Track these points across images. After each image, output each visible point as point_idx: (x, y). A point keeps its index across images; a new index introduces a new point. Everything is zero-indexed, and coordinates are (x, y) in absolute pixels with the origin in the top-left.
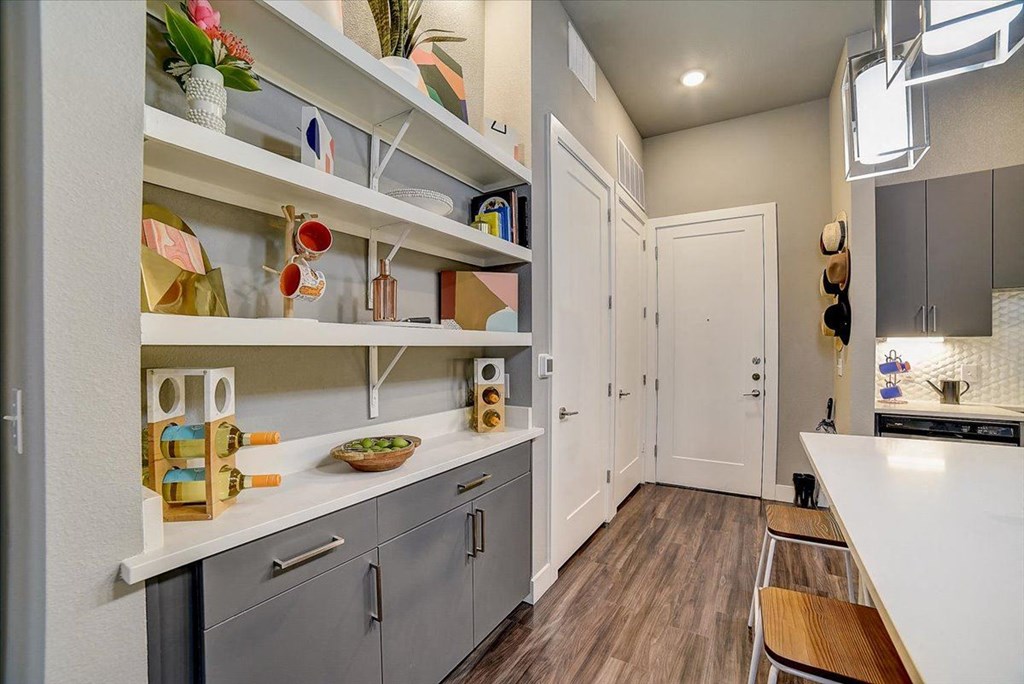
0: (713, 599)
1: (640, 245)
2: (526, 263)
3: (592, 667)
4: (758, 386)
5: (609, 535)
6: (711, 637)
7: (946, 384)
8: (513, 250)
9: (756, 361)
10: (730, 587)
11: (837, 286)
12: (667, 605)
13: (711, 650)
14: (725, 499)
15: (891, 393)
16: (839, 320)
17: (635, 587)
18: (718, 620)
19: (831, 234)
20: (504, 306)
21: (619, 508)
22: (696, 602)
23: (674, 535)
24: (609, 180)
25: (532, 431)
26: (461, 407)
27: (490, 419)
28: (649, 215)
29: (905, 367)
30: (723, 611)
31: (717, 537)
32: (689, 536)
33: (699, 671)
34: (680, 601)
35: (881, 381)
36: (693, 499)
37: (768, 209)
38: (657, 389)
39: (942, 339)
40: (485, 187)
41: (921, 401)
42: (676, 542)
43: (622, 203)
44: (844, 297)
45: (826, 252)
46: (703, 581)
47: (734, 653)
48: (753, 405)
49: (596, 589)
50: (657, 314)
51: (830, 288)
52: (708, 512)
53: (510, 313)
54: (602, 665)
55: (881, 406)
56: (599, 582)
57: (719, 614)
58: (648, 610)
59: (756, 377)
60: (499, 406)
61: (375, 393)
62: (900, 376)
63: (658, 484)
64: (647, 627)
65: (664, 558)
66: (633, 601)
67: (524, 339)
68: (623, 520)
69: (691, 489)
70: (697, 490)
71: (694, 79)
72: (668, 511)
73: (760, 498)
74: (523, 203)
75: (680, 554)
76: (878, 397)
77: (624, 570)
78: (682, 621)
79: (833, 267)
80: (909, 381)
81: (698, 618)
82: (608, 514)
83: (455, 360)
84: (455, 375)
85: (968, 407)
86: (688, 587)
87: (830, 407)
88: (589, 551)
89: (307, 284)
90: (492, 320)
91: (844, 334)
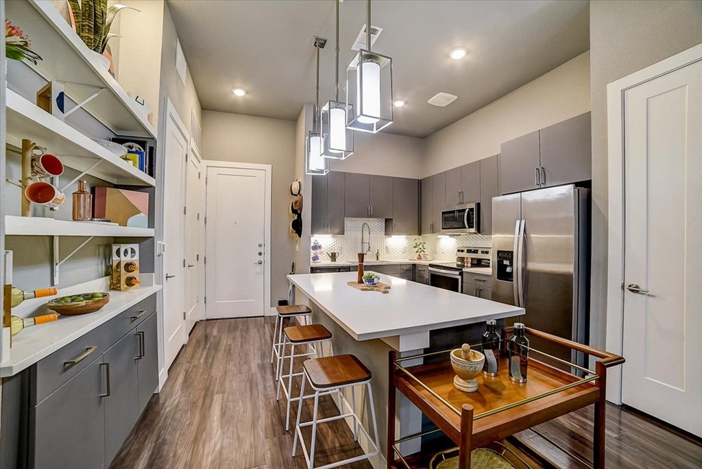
0: (254, 359)
1: (198, 174)
2: (151, 186)
3: (208, 401)
4: (261, 258)
5: (189, 350)
6: (258, 372)
7: (332, 253)
8: (144, 177)
9: (260, 246)
10: (260, 353)
11: (297, 211)
12: (234, 368)
13: (259, 376)
14: (247, 321)
15: (315, 258)
16: (297, 226)
17: (215, 366)
18: (259, 367)
19: (295, 186)
20: (140, 212)
21: (190, 335)
22: (247, 362)
23: (225, 341)
24: (188, 137)
25: (155, 288)
26: (102, 277)
27: (130, 282)
28: (203, 159)
29: (320, 247)
30: (259, 362)
31: (248, 337)
32: (234, 339)
33: (257, 384)
34: (239, 365)
35: (312, 253)
36: (230, 324)
37: (268, 167)
38: (205, 263)
39: (331, 236)
40: (119, 131)
41: (325, 261)
42: (229, 343)
43: (192, 150)
44: (299, 216)
45: (292, 194)
46: (247, 355)
47: (268, 373)
48: (259, 268)
49: (193, 374)
50: (205, 218)
51: (294, 211)
52: (240, 327)
53: (143, 217)
54: (212, 399)
55: (313, 264)
56: (194, 371)
57: (258, 364)
58: (226, 373)
59: (260, 254)
60: (136, 274)
61: (57, 268)
62: (318, 251)
63: (207, 320)
64: (228, 379)
65: (225, 351)
66: (217, 372)
67: (150, 232)
68: (194, 341)
69: (227, 319)
70: (231, 318)
71: (239, 93)
72: (219, 331)
73: (263, 316)
74: (152, 149)
75: (232, 347)
76: (311, 261)
77: (206, 362)
78: (243, 371)
79: (296, 202)
80: (321, 253)
81: (250, 368)
82: (184, 339)
83: (99, 245)
84: (99, 255)
85: (340, 262)
86: (241, 359)
87: (293, 266)
88: (179, 360)
89: (58, 197)
90: (131, 220)
91: (299, 232)
